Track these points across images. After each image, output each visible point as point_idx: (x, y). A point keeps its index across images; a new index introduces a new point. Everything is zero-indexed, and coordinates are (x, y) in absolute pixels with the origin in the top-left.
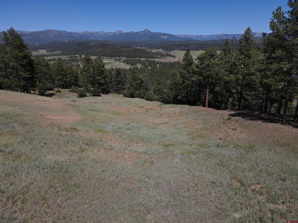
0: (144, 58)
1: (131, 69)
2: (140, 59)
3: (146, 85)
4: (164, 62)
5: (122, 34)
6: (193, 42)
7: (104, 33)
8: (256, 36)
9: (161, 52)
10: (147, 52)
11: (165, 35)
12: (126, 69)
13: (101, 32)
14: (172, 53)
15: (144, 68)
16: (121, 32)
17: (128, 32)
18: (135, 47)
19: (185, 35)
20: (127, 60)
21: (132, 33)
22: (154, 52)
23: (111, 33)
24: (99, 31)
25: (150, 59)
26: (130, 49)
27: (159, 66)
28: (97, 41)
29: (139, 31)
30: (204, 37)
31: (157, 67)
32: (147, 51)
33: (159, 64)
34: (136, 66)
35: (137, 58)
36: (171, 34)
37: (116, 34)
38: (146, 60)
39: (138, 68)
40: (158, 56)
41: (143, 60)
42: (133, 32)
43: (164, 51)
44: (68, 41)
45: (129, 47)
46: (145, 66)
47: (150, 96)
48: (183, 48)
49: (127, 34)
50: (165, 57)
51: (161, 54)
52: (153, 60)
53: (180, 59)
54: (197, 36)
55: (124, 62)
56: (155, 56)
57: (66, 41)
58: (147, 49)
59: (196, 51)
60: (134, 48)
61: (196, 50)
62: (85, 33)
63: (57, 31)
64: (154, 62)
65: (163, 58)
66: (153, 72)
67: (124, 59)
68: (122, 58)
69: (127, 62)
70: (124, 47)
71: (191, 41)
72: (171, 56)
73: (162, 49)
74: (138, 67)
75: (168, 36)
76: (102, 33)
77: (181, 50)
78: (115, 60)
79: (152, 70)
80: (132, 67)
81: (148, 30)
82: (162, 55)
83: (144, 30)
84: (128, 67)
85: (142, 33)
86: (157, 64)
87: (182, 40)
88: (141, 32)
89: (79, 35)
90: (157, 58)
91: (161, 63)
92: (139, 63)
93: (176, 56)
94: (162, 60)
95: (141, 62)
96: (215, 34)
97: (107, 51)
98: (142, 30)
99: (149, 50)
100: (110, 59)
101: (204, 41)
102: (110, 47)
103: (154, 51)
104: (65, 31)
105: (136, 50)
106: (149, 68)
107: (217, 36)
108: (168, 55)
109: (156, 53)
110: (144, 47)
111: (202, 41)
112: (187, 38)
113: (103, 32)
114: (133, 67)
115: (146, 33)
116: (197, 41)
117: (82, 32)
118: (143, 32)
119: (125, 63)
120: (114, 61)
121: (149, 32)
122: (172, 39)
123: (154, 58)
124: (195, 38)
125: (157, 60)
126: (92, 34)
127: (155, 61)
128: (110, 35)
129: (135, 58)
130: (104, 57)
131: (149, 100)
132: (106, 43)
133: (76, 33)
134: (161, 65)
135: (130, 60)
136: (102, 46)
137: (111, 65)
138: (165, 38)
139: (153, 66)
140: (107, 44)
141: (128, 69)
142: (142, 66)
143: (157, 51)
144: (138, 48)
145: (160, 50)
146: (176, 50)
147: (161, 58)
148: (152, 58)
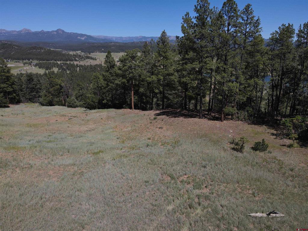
0: (60, 61)
1: (45, 74)
2: (55, 62)
3: (66, 91)
4: (85, 65)
6: (113, 44)
7: (5, 32)
8: (171, 39)
9: (79, 54)
10: (64, 55)
11: (82, 35)
12: (40, 74)
14: (92, 55)
15: (61, 72)
16: (28, 31)
17: (37, 32)
18: (48, 48)
19: (104, 37)
20: (40, 63)
21: (42, 33)
22: (71, 55)
23: (15, 31)
25: (68, 62)
26: (42, 51)
27: (79, 70)
29: (51, 31)
30: (124, 39)
31: (77, 70)
32: (63, 53)
33: (78, 68)
34: (52, 70)
35: (52, 62)
36: (88, 34)
37: (22, 32)
38: (63, 63)
39: (55, 73)
40: (77, 59)
41: (59, 63)
42: (44, 31)
43: (83, 53)
45: (41, 48)
46: (62, 69)
47: (72, 103)
48: (103, 50)
49: (36, 33)
50: (84, 60)
51: (80, 56)
52: (72, 63)
53: (101, 62)
54: (116, 38)
55: (36, 66)
56: (73, 59)
58: (64, 51)
60: (47, 50)
61: (118, 52)
64: (73, 66)
65: (83, 60)
66: (73, 76)
67: (35, 62)
68: (33, 61)
69: (40, 66)
70: (34, 48)
71: (111, 43)
72: (92, 58)
73: (80, 51)
74: (54, 71)
75: (86, 37)
76: (3, 32)
77: (101, 52)
78: (24, 64)
79: (71, 74)
80: (47, 72)
81: (62, 29)
82: (81, 58)
84: (42, 71)
85: (55, 33)
86: (77, 68)
87: (101, 42)
88: (54, 31)
90: (76, 60)
91: (81, 66)
92: (55, 67)
93: (96, 58)
94: (82, 63)
95: (58, 66)
96: (134, 36)
97: (12, 53)
99: (66, 52)
100: (16, 62)
101: (124, 43)
102: (15, 48)
103: (71, 53)
105: (50, 52)
106: (68, 72)
107: (137, 38)
108: (88, 58)
109: (74, 55)
110: (59, 49)
111: (122, 43)
112: (106, 39)
113: (4, 30)
114: (49, 72)
115: (60, 32)
116: (117, 43)
118: (56, 31)
119: (38, 67)
120: (22, 65)
121: (63, 31)
122: (91, 41)
123: (72, 61)
124: (114, 40)
125: (75, 63)
127: (74, 64)
128: (14, 34)
129: (50, 61)
130: (8, 60)
131: (72, 107)
132: (9, 43)
134: (81, 68)
135: (43, 63)
136: (3, 47)
137: (19, 69)
138: (83, 39)
139: (72, 69)
140: (10, 45)
141: (42, 74)
142: (59, 69)
143: (75, 53)
144: (52, 49)
145: (79, 52)
146: (96, 52)
147: (81, 60)
148: (70, 61)
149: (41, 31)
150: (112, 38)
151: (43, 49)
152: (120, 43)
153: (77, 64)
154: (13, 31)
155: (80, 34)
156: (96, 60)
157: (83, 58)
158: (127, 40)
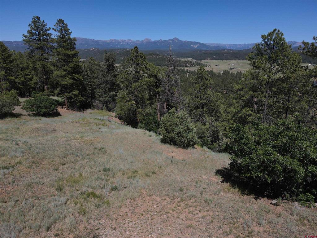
5: (150, 42)
6: (226, 51)
7: (131, 42)
11: (195, 43)
13: (128, 40)
14: (203, 62)
16: (149, 40)
21: (160, 42)
22: (183, 61)
23: (139, 41)
24: (126, 39)
25: (179, 68)
26: (157, 57)
27: (189, 75)
28: (123, 49)
29: (168, 40)
30: (238, 47)
31: (186, 76)
33: (188, 74)
36: (201, 42)
37: (144, 42)
42: (162, 40)
43: (194, 60)
44: (93, 49)
45: (157, 55)
48: (215, 57)
49: (155, 42)
50: (195, 66)
51: (191, 62)
53: (212, 69)
54: (230, 45)
56: (184, 65)
57: (91, 49)
59: (229, 61)
60: (161, 56)
62: (111, 41)
63: (83, 38)
64: (183, 71)
70: (151, 54)
71: (224, 50)
72: (202, 65)
73: (192, 58)
75: (198, 45)
77: (212, 59)
81: (178, 38)
82: (192, 64)
83: (174, 39)
85: (171, 42)
86: (186, 74)
87: (214, 49)
88: (170, 40)
89: (105, 42)
90: (187, 66)
91: (191, 72)
93: (207, 65)
94: (192, 69)
98: (172, 38)
99: (178, 58)
101: (238, 50)
103: (183, 60)
104: (91, 39)
108: (199, 64)
109: (185, 61)
112: (218, 47)
113: (130, 40)
115: (175, 41)
116: (230, 50)
117: (108, 40)
118: (172, 40)
121: (178, 40)
122: (203, 48)
123: (183, 66)
124: (228, 47)
125: (186, 69)
126: (119, 42)
127: (184, 70)
128: (138, 44)
133: (102, 41)
136: (127, 54)
138: (196, 46)
139: (182, 75)
143: (186, 60)
145: (190, 59)
146: (208, 60)
147: (191, 67)
148: (181, 67)
149: (159, 41)
150: (225, 46)
151: (158, 55)
152: (234, 50)
153: (187, 70)
154: (137, 41)
155: (193, 42)
156: (207, 67)
157: (194, 64)
158: (242, 47)
